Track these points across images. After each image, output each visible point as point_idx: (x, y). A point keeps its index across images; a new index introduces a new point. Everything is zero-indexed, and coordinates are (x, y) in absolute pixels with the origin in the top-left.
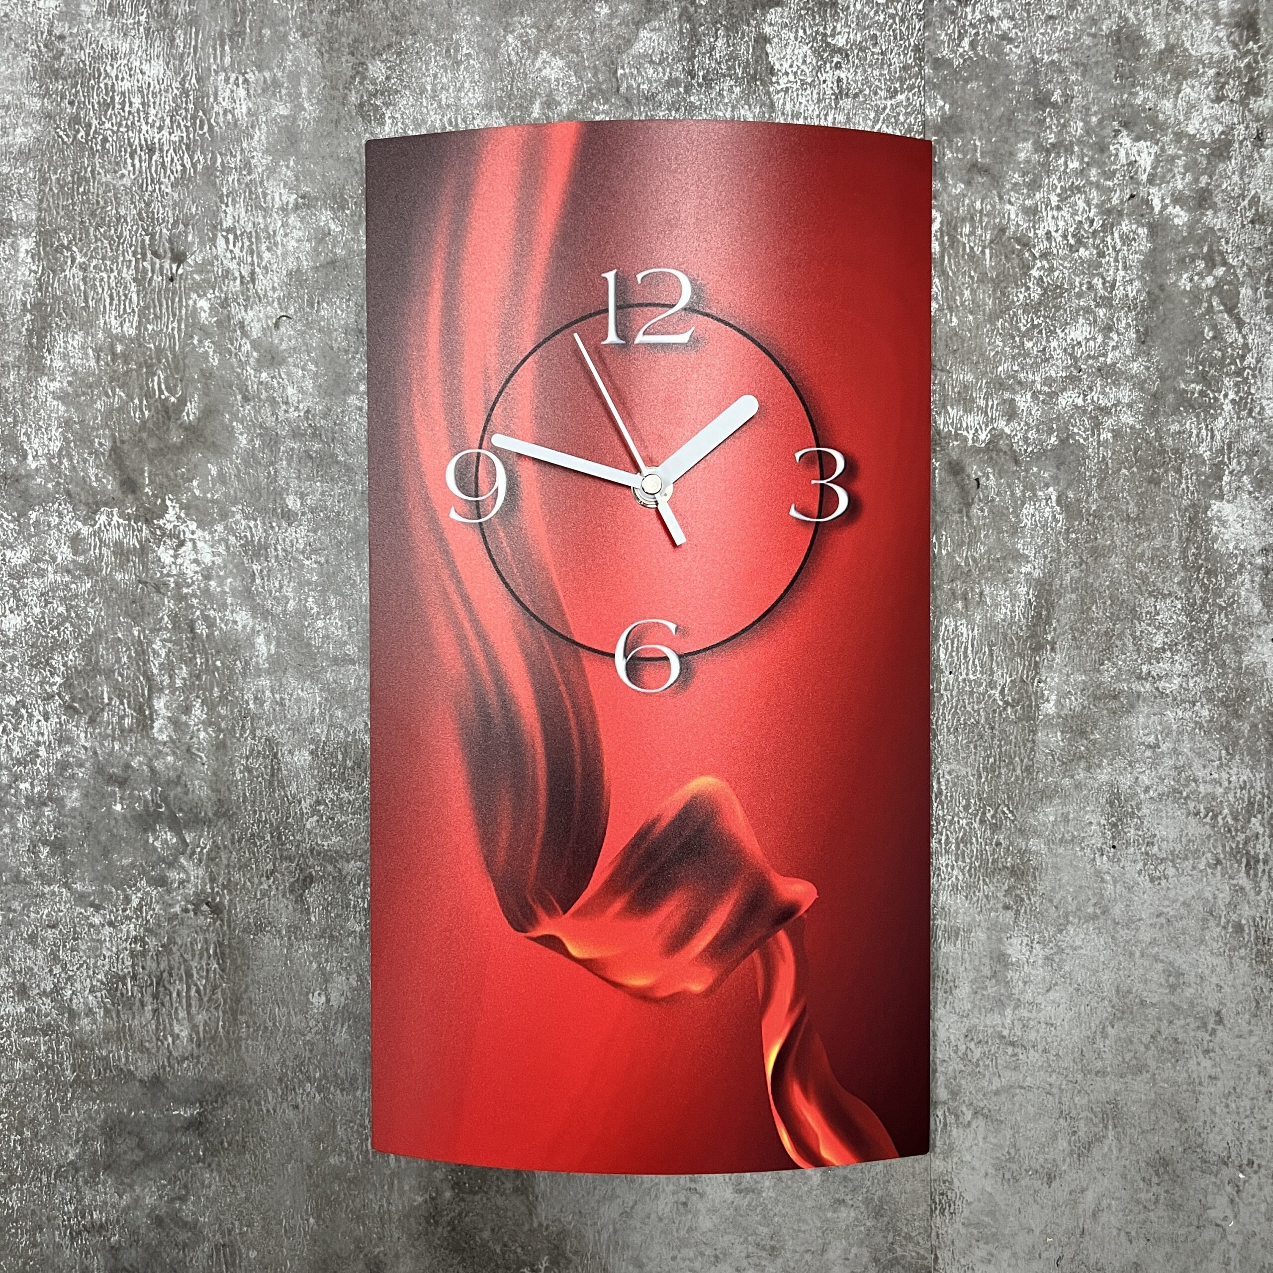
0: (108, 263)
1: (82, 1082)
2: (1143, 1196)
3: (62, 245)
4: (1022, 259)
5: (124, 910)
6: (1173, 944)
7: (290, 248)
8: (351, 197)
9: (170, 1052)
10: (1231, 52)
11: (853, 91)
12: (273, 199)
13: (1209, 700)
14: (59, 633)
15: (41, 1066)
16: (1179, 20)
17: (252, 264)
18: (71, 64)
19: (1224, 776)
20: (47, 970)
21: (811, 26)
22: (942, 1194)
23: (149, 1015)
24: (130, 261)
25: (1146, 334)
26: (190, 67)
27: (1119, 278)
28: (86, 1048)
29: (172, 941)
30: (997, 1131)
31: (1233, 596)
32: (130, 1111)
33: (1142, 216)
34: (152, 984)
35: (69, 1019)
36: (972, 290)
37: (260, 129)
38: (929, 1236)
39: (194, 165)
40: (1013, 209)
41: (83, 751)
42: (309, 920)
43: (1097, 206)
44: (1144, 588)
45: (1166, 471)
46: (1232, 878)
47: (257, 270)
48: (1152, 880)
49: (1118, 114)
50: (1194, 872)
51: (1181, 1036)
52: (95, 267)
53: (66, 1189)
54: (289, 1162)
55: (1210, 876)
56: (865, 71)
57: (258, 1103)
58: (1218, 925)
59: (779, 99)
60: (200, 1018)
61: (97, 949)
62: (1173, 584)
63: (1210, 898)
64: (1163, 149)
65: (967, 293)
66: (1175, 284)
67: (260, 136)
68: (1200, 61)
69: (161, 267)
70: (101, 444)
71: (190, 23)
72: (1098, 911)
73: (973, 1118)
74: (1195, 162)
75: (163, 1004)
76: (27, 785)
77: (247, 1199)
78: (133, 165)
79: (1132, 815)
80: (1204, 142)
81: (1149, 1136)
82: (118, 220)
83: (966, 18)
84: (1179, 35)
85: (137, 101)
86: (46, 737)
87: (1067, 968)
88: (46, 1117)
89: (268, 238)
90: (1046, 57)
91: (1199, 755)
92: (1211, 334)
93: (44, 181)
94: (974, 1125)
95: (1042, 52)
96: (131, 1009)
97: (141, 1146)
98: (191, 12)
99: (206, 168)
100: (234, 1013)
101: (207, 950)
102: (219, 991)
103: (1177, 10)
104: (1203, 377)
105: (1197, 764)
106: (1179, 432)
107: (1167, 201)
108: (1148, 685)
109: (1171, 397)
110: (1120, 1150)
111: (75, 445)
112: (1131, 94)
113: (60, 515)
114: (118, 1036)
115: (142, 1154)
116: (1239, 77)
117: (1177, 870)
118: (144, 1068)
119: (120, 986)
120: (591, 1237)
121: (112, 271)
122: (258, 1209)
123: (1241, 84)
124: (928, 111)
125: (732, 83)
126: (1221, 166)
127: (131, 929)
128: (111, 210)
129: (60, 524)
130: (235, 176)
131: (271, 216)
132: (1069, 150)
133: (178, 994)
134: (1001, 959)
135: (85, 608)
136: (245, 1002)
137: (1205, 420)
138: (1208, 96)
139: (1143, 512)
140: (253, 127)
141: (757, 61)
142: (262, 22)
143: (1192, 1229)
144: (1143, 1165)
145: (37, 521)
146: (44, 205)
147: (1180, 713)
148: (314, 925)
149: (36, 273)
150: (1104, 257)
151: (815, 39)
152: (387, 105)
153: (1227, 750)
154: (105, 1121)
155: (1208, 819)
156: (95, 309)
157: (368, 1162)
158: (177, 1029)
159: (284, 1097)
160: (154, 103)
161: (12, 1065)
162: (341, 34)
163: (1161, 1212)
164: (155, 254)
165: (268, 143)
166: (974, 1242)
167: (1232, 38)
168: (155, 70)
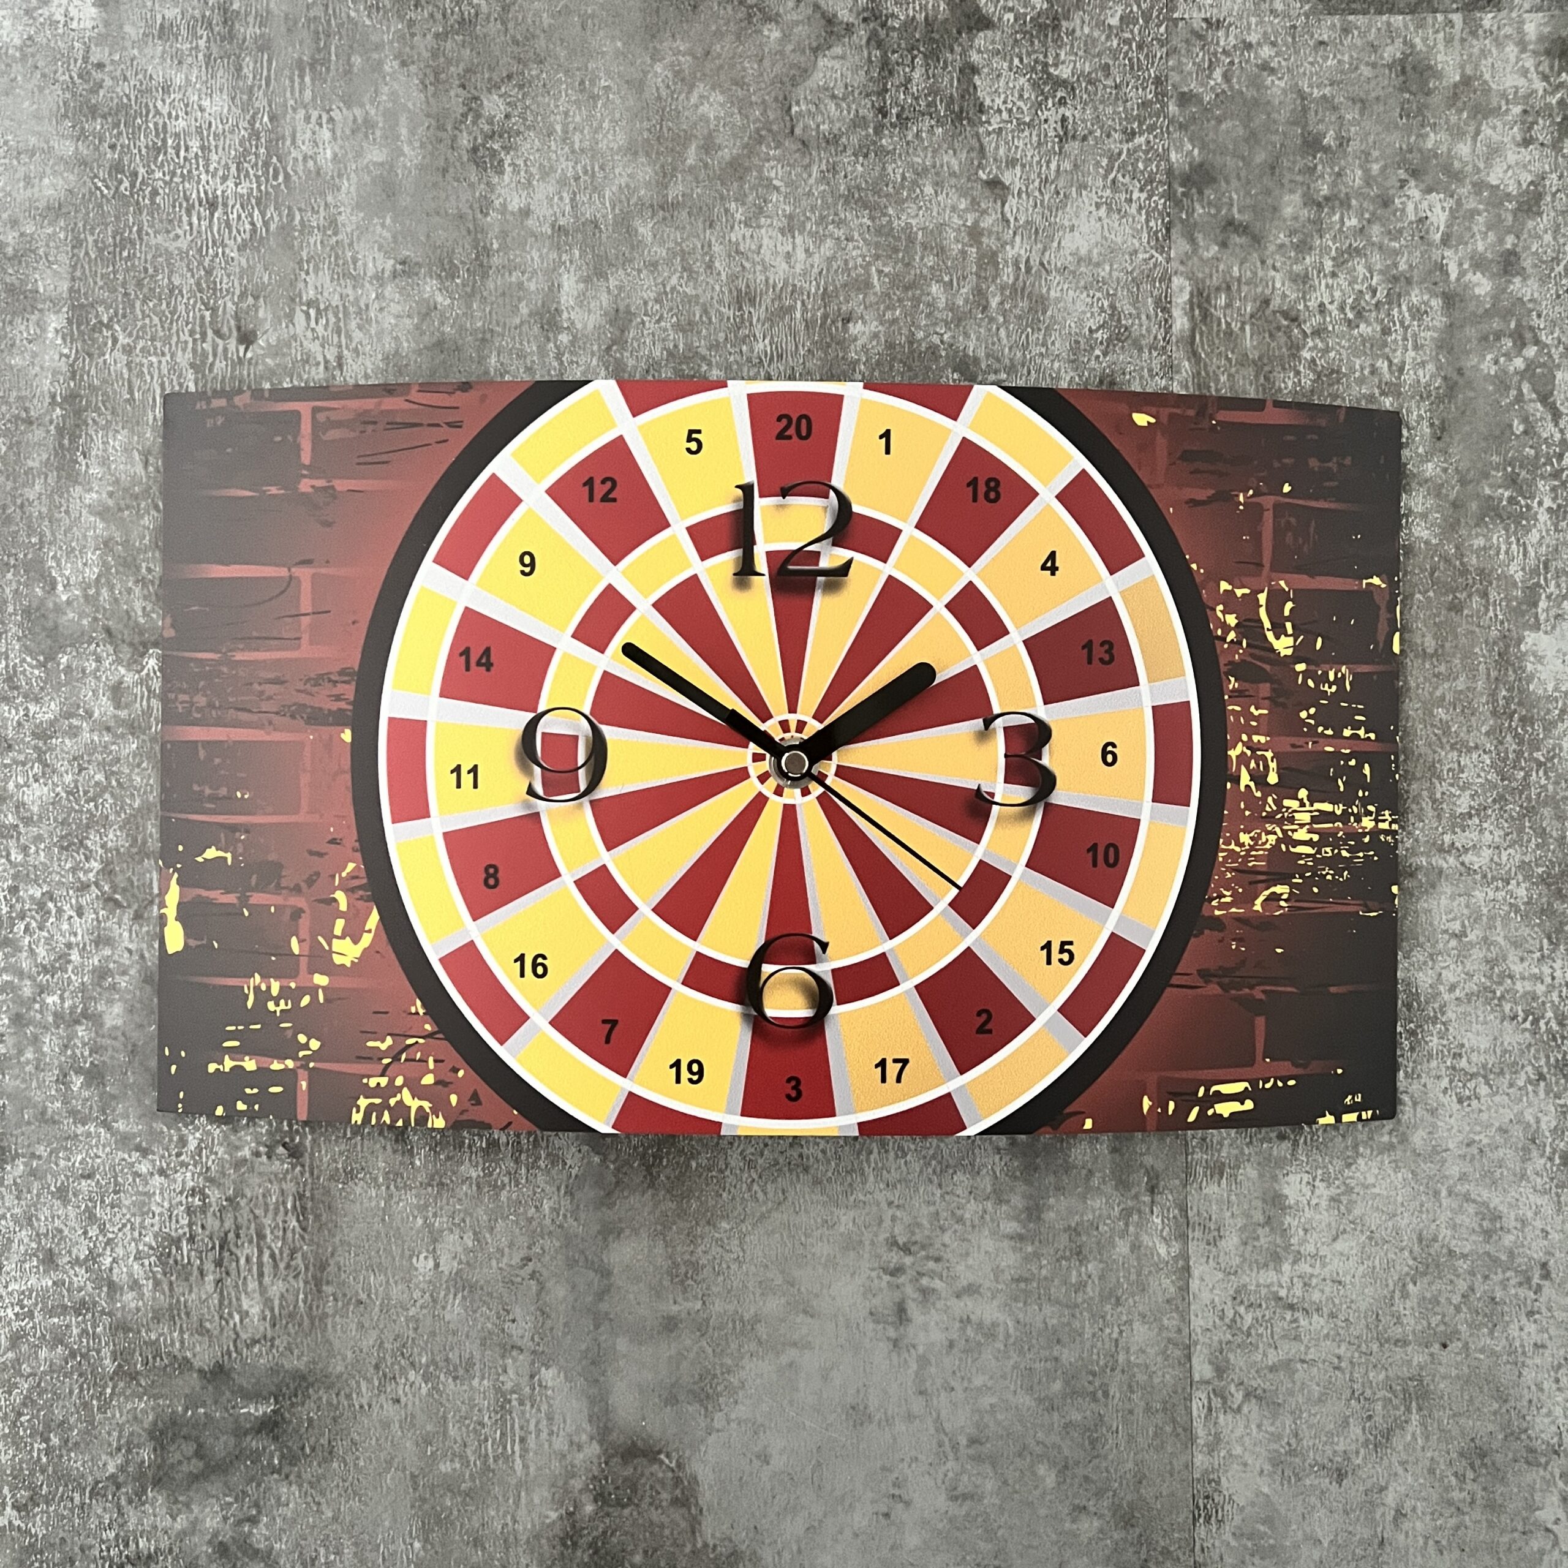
0: (159, 344)
1: (124, 1372)
2: (1456, 1495)
3: (101, 322)
4: (1290, 337)
5: (178, 1155)
6: (1488, 1180)
7: (386, 325)
8: (462, 262)
9: (237, 1334)
10: (1539, 86)
11: (1081, 131)
12: (365, 265)
13: (1527, 878)
14: (96, 807)
15: (73, 1354)
16: (1476, 45)
17: (340, 346)
18: (112, 99)
19: (1547, 971)
20: (80, 1232)
21: (1029, 54)
22: (1207, 1497)
23: (210, 1287)
24: (186, 342)
25: (1443, 429)
26: (260, 102)
27: (1408, 360)
28: (130, 1330)
29: (239, 1193)
30: (1275, 1416)
31: (1553, 749)
32: (186, 1411)
33: (1435, 284)
34: (213, 1248)
35: (108, 1294)
36: (1229, 375)
37: (348, 179)
38: (1193, 1550)
39: (266, 224)
40: (1278, 276)
41: (126, 955)
42: (412, 1163)
43: (1381, 272)
44: (1444, 740)
45: (1470, 596)
46: (1558, 1096)
47: (345, 352)
48: (1460, 1101)
49: (1404, 160)
50: (1511, 1091)
51: (1499, 1295)
52: (142, 350)
53: (105, 1509)
54: (387, 1470)
55: (1531, 1094)
56: (1096, 109)
57: (348, 1397)
58: (1542, 1156)
59: (990, 142)
60: (276, 1289)
61: (144, 1204)
62: (1479, 735)
63: (1532, 1121)
64: (1459, 203)
65: (1223, 378)
66: (1476, 368)
67: (348, 187)
68: (1504, 95)
69: (225, 350)
70: (149, 570)
71: (261, 49)
72: (1394, 1140)
73: (1243, 1402)
74: (1501, 221)
75: (228, 1273)
76: (56, 998)
77: (335, 1519)
78: (191, 224)
79: (1435, 1020)
80: (1509, 194)
81: (1462, 1421)
82: (171, 291)
83: (1218, 44)
84: (1477, 67)
85: (195, 144)
86: (79, 937)
87: (1357, 1212)
88: (79, 1419)
89: (359, 313)
90: (1316, 91)
91: (1516, 945)
92: (1521, 428)
93: (78, 243)
94: (1245, 1409)
95: (1310, 86)
96: (187, 1279)
97: (199, 1454)
98: (262, 35)
99: (281, 227)
100: (318, 1283)
101: (284, 1203)
102: (299, 1255)
103: (1474, 34)
104: (1512, 481)
105: (1513, 956)
106: (1485, 548)
107: (1466, 266)
108: (1451, 860)
109: (1474, 506)
110: (1427, 1438)
111: (117, 572)
112: (1419, 136)
113: (98, 660)
114: (171, 1313)
115: (201, 1464)
116: (1550, 115)
117: (1491, 1087)
118: (203, 1355)
119: (174, 1251)
120: (770, 1559)
121: (163, 354)
122: (349, 1532)
123: (1553, 123)
124: (1173, 156)
125: (933, 123)
126: (1530, 224)
127: (187, 1178)
128: (162, 280)
129: (97, 669)
130: (316, 238)
131: (363, 286)
132: (1345, 204)
133: (248, 1260)
134: (1276, 1201)
135: (129, 775)
136: (332, 1269)
137: (1515, 533)
138: (1513, 138)
139: (1442, 646)
140: (340, 176)
141: (963, 97)
142: (351, 47)
143: (1516, 1535)
144: (1455, 1455)
145: (69, 667)
146: (78, 274)
147: (1491, 894)
148: (419, 1170)
149: (68, 357)
150: (1389, 333)
151: (1033, 70)
152: (506, 149)
153: (1549, 938)
154: (155, 1423)
155: (1528, 1025)
156: (142, 401)
157: (488, 1469)
158: (245, 1304)
159: (381, 1389)
160: (216, 147)
161: (36, 1353)
162: (449, 62)
163: (1477, 1514)
164: (218, 333)
165: (359, 195)
166: (1247, 1557)
167: (1541, 69)
168: (217, 106)
